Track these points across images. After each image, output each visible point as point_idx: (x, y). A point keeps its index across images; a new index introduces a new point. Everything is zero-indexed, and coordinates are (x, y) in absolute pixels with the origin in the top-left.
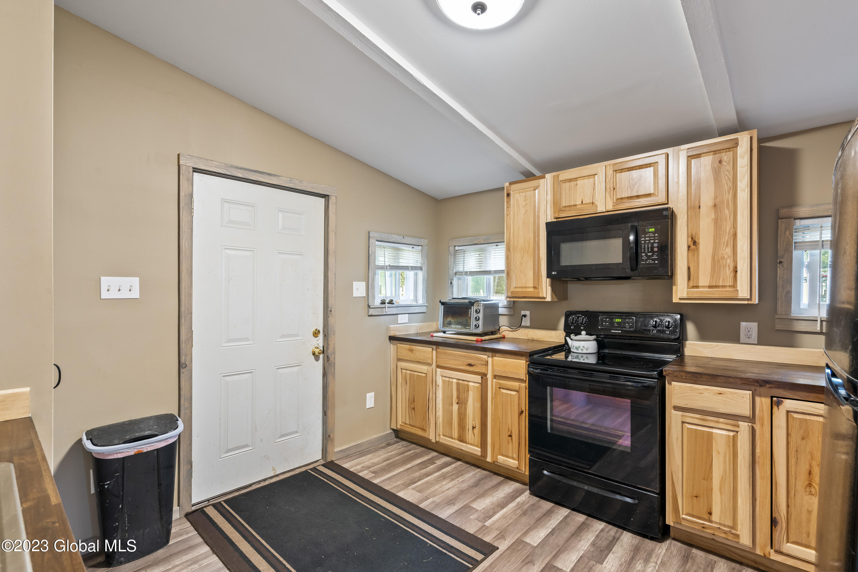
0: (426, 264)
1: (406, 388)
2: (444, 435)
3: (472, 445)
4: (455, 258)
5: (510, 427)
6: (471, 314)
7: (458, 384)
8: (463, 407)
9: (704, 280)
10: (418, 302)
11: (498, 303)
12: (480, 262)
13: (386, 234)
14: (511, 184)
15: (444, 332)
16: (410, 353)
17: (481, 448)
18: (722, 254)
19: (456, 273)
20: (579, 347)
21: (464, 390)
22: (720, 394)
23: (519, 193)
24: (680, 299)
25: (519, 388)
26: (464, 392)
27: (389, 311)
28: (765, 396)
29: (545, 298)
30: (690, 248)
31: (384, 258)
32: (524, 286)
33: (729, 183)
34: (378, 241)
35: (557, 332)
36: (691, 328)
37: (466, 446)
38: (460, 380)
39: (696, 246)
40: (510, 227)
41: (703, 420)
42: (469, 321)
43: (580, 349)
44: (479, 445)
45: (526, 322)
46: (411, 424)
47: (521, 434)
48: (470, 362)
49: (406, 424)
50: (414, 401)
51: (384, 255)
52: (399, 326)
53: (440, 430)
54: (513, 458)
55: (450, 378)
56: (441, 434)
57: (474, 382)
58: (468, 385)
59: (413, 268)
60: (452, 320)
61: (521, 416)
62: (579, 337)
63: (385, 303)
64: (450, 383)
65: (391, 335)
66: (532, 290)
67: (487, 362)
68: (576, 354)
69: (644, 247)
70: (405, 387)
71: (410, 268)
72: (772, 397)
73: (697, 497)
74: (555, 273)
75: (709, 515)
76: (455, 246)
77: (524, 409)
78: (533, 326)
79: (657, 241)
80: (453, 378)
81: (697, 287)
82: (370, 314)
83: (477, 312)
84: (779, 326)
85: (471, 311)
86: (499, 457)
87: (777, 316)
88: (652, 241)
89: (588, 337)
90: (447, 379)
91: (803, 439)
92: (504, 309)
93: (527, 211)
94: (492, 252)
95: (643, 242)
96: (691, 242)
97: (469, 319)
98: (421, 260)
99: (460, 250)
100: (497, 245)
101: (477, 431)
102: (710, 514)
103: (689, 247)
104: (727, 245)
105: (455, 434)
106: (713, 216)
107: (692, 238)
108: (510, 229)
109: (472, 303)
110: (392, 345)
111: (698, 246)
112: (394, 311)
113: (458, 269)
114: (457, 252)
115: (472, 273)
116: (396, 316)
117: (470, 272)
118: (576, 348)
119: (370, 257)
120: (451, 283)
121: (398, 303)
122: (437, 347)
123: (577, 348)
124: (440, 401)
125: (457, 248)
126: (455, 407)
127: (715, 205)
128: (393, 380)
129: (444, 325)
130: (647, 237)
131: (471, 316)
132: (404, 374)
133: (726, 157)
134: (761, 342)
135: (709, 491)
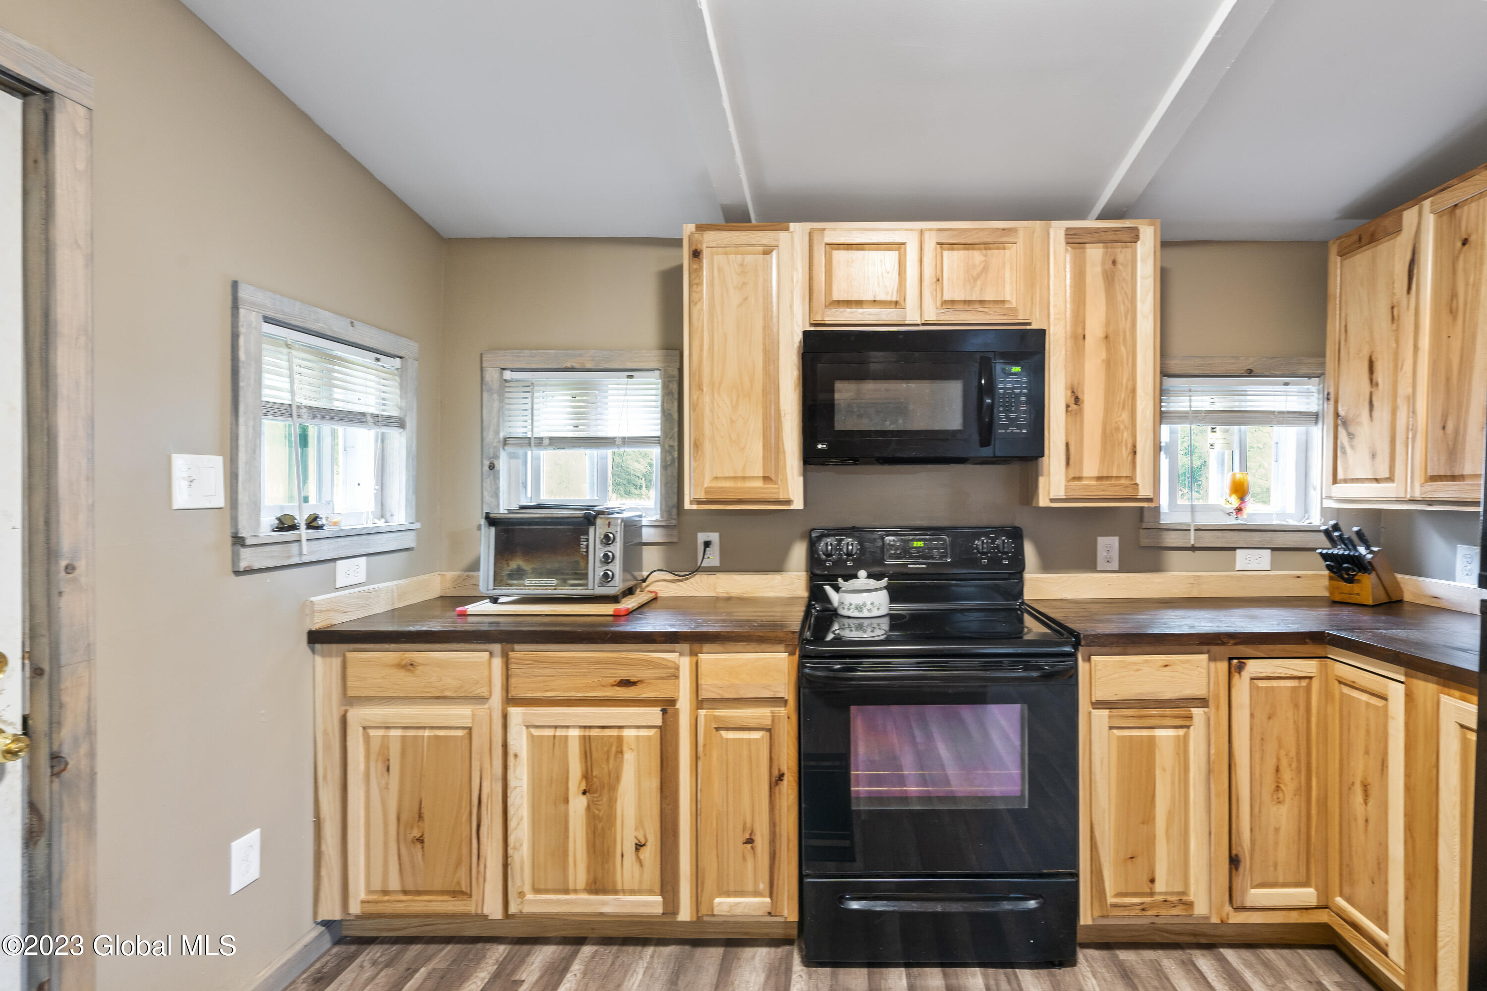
0: (415, 410)
1: (387, 784)
2: (536, 890)
3: (633, 892)
4: (501, 401)
5: (749, 821)
6: (587, 547)
7: (586, 741)
8: (605, 799)
9: (1091, 468)
10: (389, 518)
11: (640, 516)
12: (581, 415)
13: (298, 304)
14: (701, 228)
15: (494, 600)
16: (402, 674)
17: (662, 893)
18: (1116, 423)
19: (505, 442)
20: (864, 604)
21: (608, 752)
22: (1166, 666)
23: (726, 254)
24: (1052, 500)
25: (773, 721)
26: (608, 759)
27: (309, 551)
28: (1221, 660)
29: (789, 502)
30: (1070, 409)
31: (288, 380)
32: (740, 475)
33: (1126, 302)
34: (267, 320)
35: (785, 574)
36: (1030, 552)
37: (616, 899)
38: (590, 727)
39: (1079, 405)
40: (702, 331)
41: (1141, 717)
42: (582, 564)
43: (865, 610)
44: (657, 887)
45: (713, 558)
46: (410, 887)
47: (777, 831)
48: (625, 674)
49: (385, 892)
50: (420, 817)
51: (290, 369)
52: (340, 596)
53: (522, 877)
54: (756, 894)
55: (556, 727)
56: (527, 888)
57: (638, 727)
58: (620, 739)
59: (380, 420)
60: (527, 567)
61: (777, 788)
62: (853, 584)
63: (293, 527)
64: (559, 744)
65: (315, 627)
66: (759, 484)
67: (677, 668)
68: (857, 622)
69: (1004, 400)
70: (383, 782)
71: (370, 419)
72: (1231, 659)
73: (1132, 858)
74: (825, 446)
75: (1150, 885)
76: (504, 369)
77: (784, 769)
78: (728, 565)
79: (1025, 391)
80: (568, 727)
81: (1079, 478)
82: (243, 566)
83: (607, 540)
84: (1145, 541)
85: (588, 539)
86: (718, 900)
87: (1144, 526)
88: (1017, 391)
89: (873, 583)
90: (549, 732)
91: (1269, 718)
92: (652, 531)
93: (746, 299)
94: (610, 392)
95: (1001, 391)
96: (1071, 397)
97: (581, 561)
98: (401, 397)
99: (517, 381)
100: (630, 377)
101: (650, 854)
102: (1152, 881)
103: (1068, 406)
104: (1123, 408)
105: (579, 874)
106: (1104, 355)
107: (1073, 392)
108: (702, 336)
109: (589, 519)
110: (319, 660)
111: (1081, 405)
112: (325, 550)
113: (511, 430)
114: (507, 384)
115: (557, 442)
116: (331, 564)
117: (551, 438)
118: (857, 608)
119: (242, 372)
120: (492, 467)
121: (335, 524)
122: (509, 646)
123: (859, 608)
124: (522, 797)
125: (508, 375)
126: (578, 804)
127: (1107, 337)
128: (325, 769)
129: (498, 580)
130: (1010, 382)
131: (587, 552)
132: (375, 746)
133: (1122, 254)
134: (1125, 566)
135: (1150, 842)
